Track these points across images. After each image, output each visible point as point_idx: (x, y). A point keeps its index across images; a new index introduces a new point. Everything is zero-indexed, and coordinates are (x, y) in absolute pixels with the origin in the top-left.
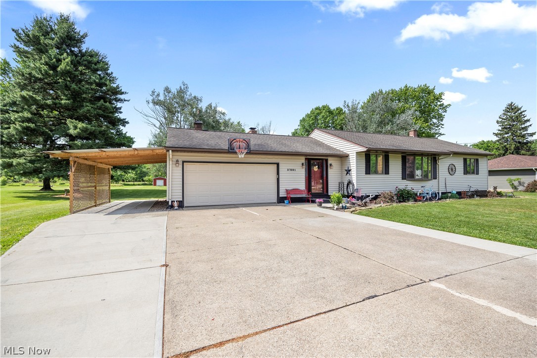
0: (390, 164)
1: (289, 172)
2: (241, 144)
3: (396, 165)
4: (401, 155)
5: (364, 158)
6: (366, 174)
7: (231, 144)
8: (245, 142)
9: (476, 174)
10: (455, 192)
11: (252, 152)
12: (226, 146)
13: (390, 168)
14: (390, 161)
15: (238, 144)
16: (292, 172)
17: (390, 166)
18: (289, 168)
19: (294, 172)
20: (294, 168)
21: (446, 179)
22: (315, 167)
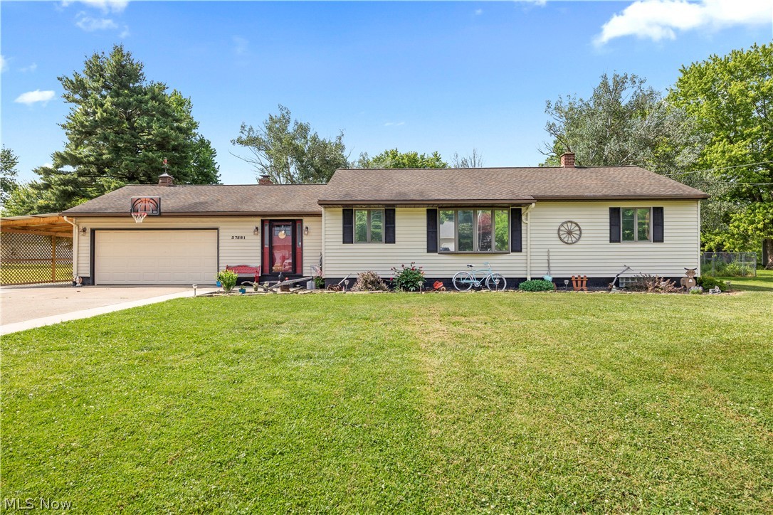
0: (396, 225)
1: (235, 240)
2: (147, 204)
3: (411, 227)
4: (425, 209)
5: (341, 217)
6: (344, 243)
7: (134, 206)
8: (153, 202)
9: (655, 241)
10: (549, 278)
11: (163, 214)
12: (128, 208)
13: (396, 232)
14: (397, 221)
15: (143, 204)
16: (240, 240)
17: (396, 229)
18: (235, 235)
19: (243, 240)
20: (243, 235)
21: (548, 252)
22: (280, 234)
